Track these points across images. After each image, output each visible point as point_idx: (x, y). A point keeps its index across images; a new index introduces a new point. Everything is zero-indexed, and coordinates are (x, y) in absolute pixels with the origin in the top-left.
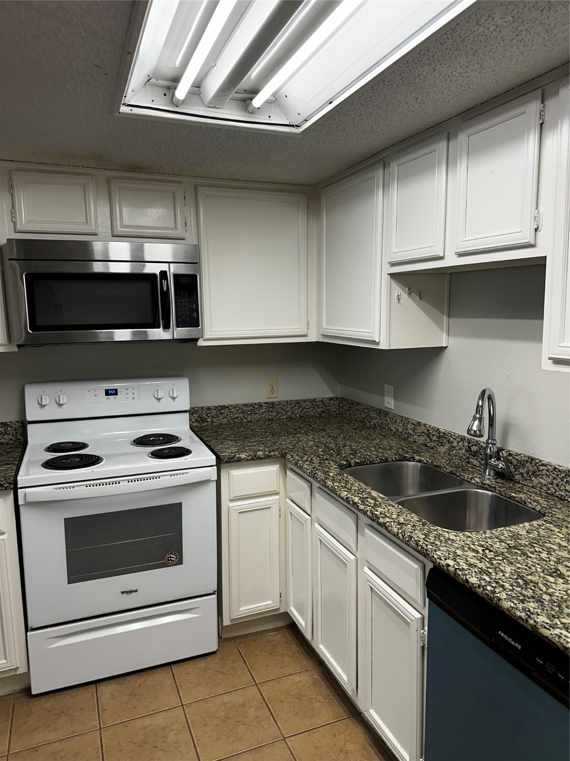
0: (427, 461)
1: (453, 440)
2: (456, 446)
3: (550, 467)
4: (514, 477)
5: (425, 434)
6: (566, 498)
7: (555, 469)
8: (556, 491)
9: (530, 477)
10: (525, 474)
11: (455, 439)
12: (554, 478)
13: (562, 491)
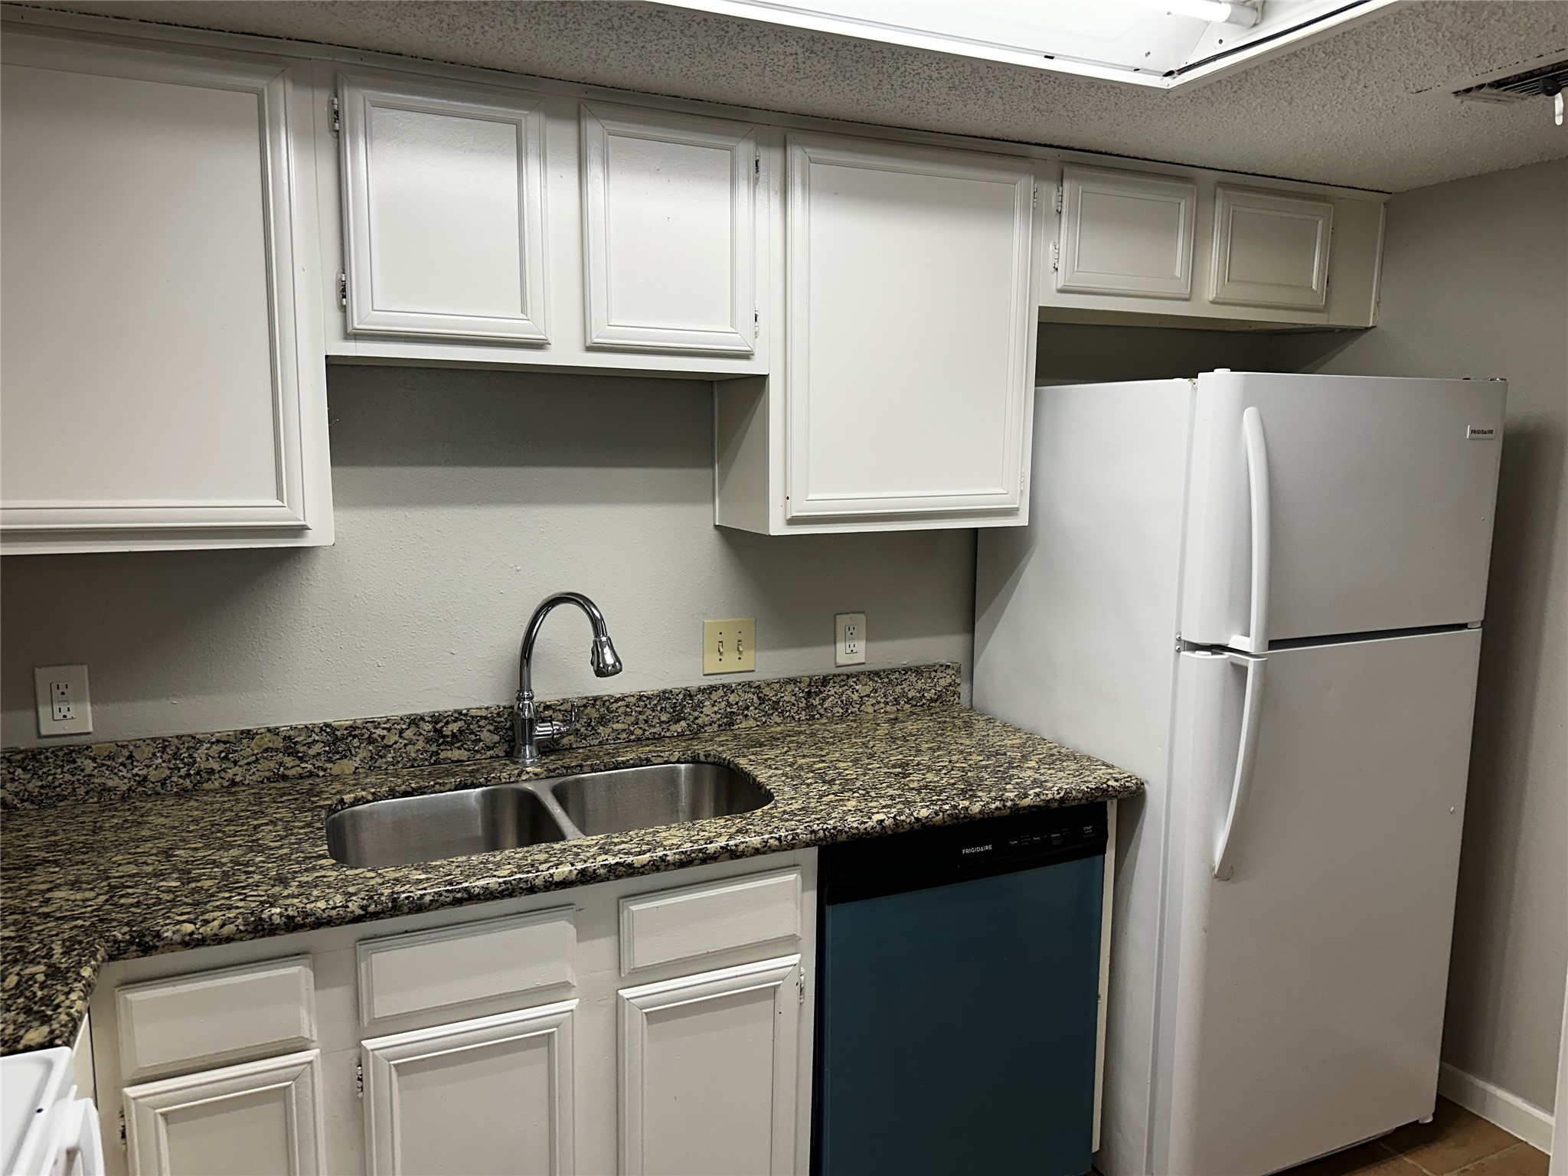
0: (373, 794)
1: (385, 732)
2: (396, 743)
3: (631, 699)
4: (558, 744)
5: (277, 750)
6: (663, 734)
7: (640, 698)
8: (645, 730)
9: (593, 728)
10: (583, 729)
11: (389, 730)
12: (640, 713)
13: (654, 727)
